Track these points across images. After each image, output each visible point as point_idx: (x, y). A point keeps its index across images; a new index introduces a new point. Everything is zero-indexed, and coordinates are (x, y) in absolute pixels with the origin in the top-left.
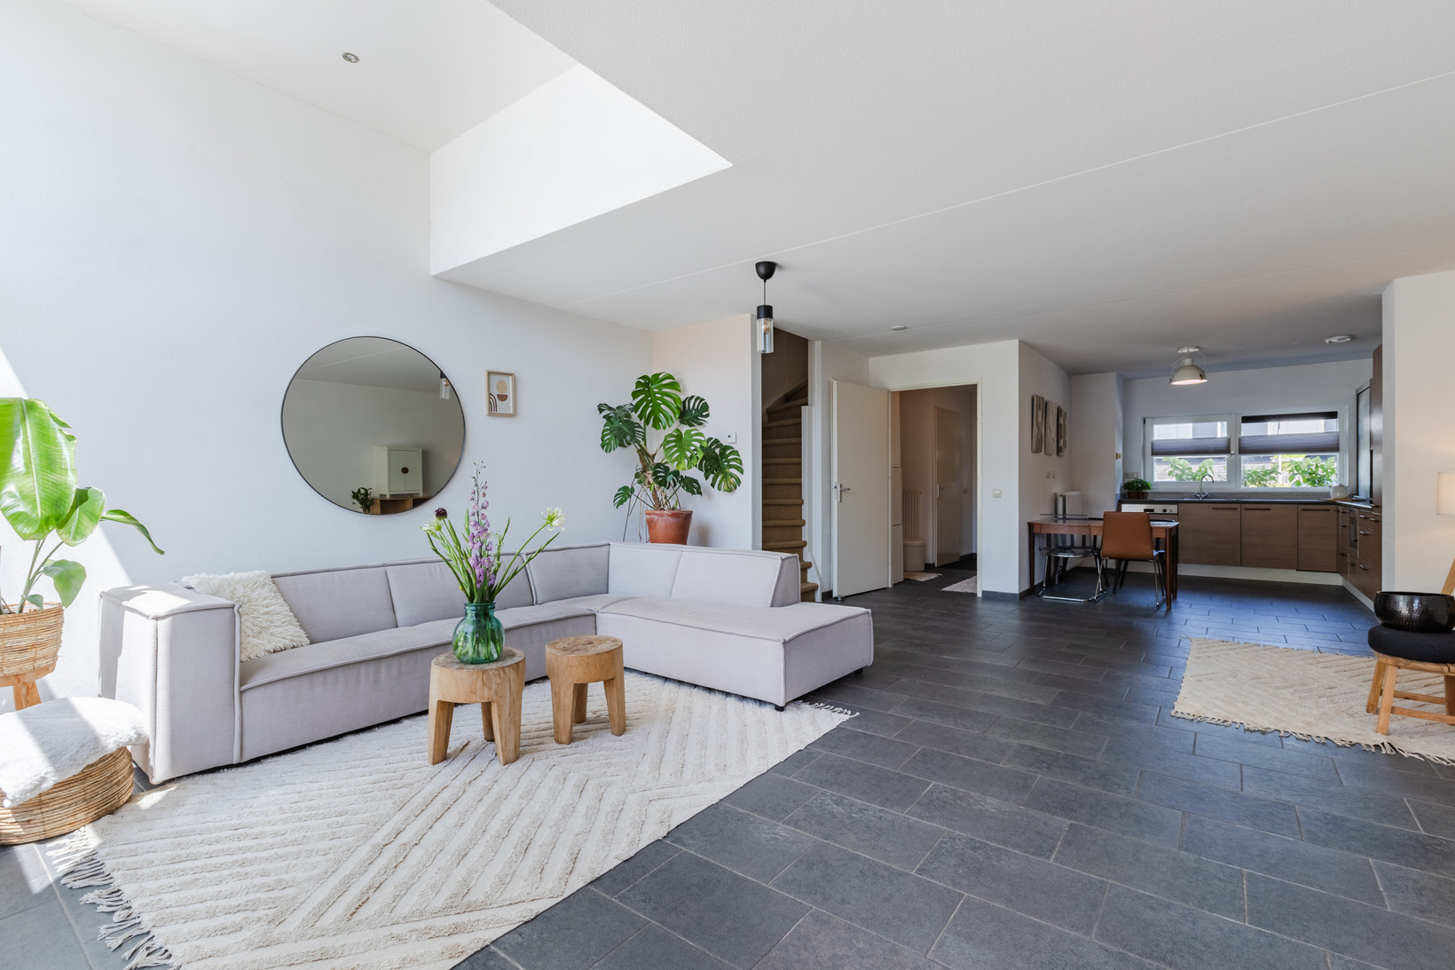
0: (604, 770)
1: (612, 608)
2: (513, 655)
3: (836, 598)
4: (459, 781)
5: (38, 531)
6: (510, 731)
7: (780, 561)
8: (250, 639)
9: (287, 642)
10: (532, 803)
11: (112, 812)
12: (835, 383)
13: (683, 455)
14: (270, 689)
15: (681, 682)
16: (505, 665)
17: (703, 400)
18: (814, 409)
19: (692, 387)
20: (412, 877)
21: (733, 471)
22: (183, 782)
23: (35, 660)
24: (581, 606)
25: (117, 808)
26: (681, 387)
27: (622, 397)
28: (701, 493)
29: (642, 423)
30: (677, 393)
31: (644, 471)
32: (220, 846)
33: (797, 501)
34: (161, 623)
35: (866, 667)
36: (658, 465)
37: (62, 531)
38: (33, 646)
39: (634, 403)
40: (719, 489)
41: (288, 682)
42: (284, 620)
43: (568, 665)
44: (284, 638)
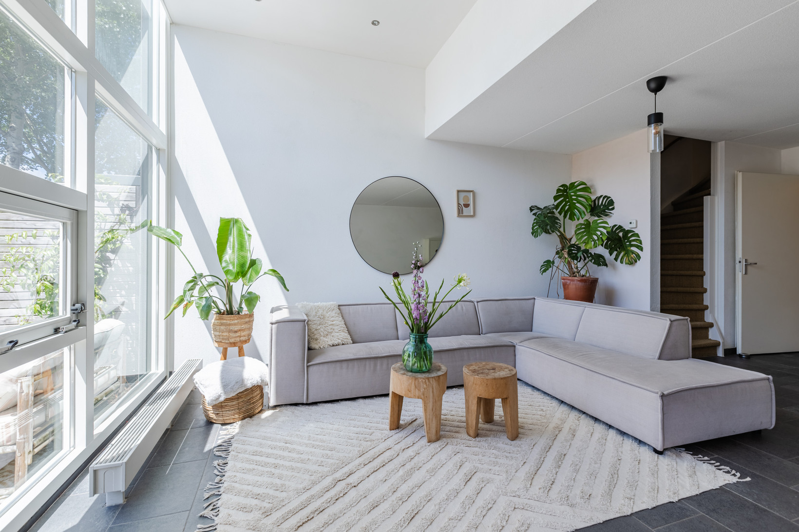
0: (490, 468)
1: (526, 343)
2: (439, 370)
3: (740, 356)
4: (397, 447)
5: (234, 278)
6: (432, 421)
7: (669, 322)
8: (322, 338)
9: (340, 341)
10: (432, 479)
11: (251, 416)
12: (740, 176)
13: (590, 237)
14: (321, 367)
15: (573, 407)
16: (430, 376)
17: (610, 197)
18: (716, 198)
19: (601, 189)
20: (341, 512)
21: (634, 249)
22: (283, 408)
23: (240, 337)
24: (506, 339)
25: (254, 415)
26: (592, 190)
27: (547, 200)
28: (606, 265)
29: (561, 217)
30: (589, 195)
31: (563, 249)
32: (275, 452)
33: (700, 273)
34: (274, 326)
35: (766, 430)
36: (573, 245)
37: (244, 279)
38: (240, 330)
39: (556, 203)
40: (622, 262)
41: (330, 364)
42: (340, 329)
43: (474, 383)
44: (339, 339)
